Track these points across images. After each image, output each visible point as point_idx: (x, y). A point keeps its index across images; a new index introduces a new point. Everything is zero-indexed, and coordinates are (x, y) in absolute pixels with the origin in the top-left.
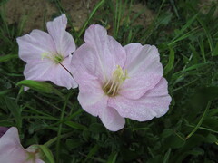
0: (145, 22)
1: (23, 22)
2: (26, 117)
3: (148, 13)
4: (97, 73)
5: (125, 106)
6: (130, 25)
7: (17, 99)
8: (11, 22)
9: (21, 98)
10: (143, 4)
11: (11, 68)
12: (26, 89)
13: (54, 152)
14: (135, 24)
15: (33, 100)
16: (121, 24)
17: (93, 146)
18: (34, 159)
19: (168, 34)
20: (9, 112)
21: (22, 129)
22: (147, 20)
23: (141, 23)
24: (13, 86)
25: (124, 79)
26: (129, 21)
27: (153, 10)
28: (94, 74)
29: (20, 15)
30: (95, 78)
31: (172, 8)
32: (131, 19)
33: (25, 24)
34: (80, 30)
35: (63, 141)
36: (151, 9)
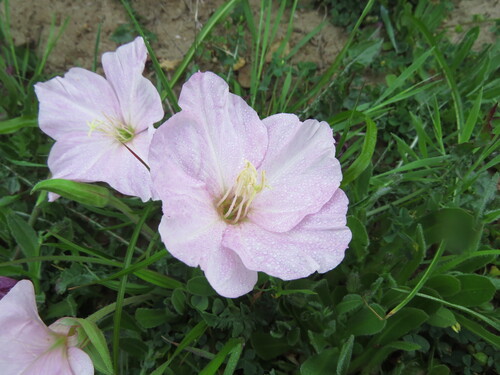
0: (321, 54)
1: (50, 41)
2: (50, 258)
3: (331, 33)
4: (205, 174)
5: (258, 246)
6: (289, 61)
7: (32, 217)
8: (21, 40)
9: (40, 214)
10: (322, 12)
11: (21, 147)
12: (52, 197)
13: (108, 334)
14: (301, 58)
15: (66, 219)
16: (269, 57)
17: (194, 324)
18: (66, 348)
19: (371, 85)
20: (15, 244)
21: (42, 282)
22: (328, 50)
23: (313, 57)
24: (25, 187)
25: (259, 190)
26: (287, 51)
27: (342, 27)
28: (197, 176)
29: (42, 25)
30: (199, 184)
31: (384, 27)
32: (292, 46)
33: (54, 45)
34: (177, 67)
35: (129, 311)
36: (337, 25)
